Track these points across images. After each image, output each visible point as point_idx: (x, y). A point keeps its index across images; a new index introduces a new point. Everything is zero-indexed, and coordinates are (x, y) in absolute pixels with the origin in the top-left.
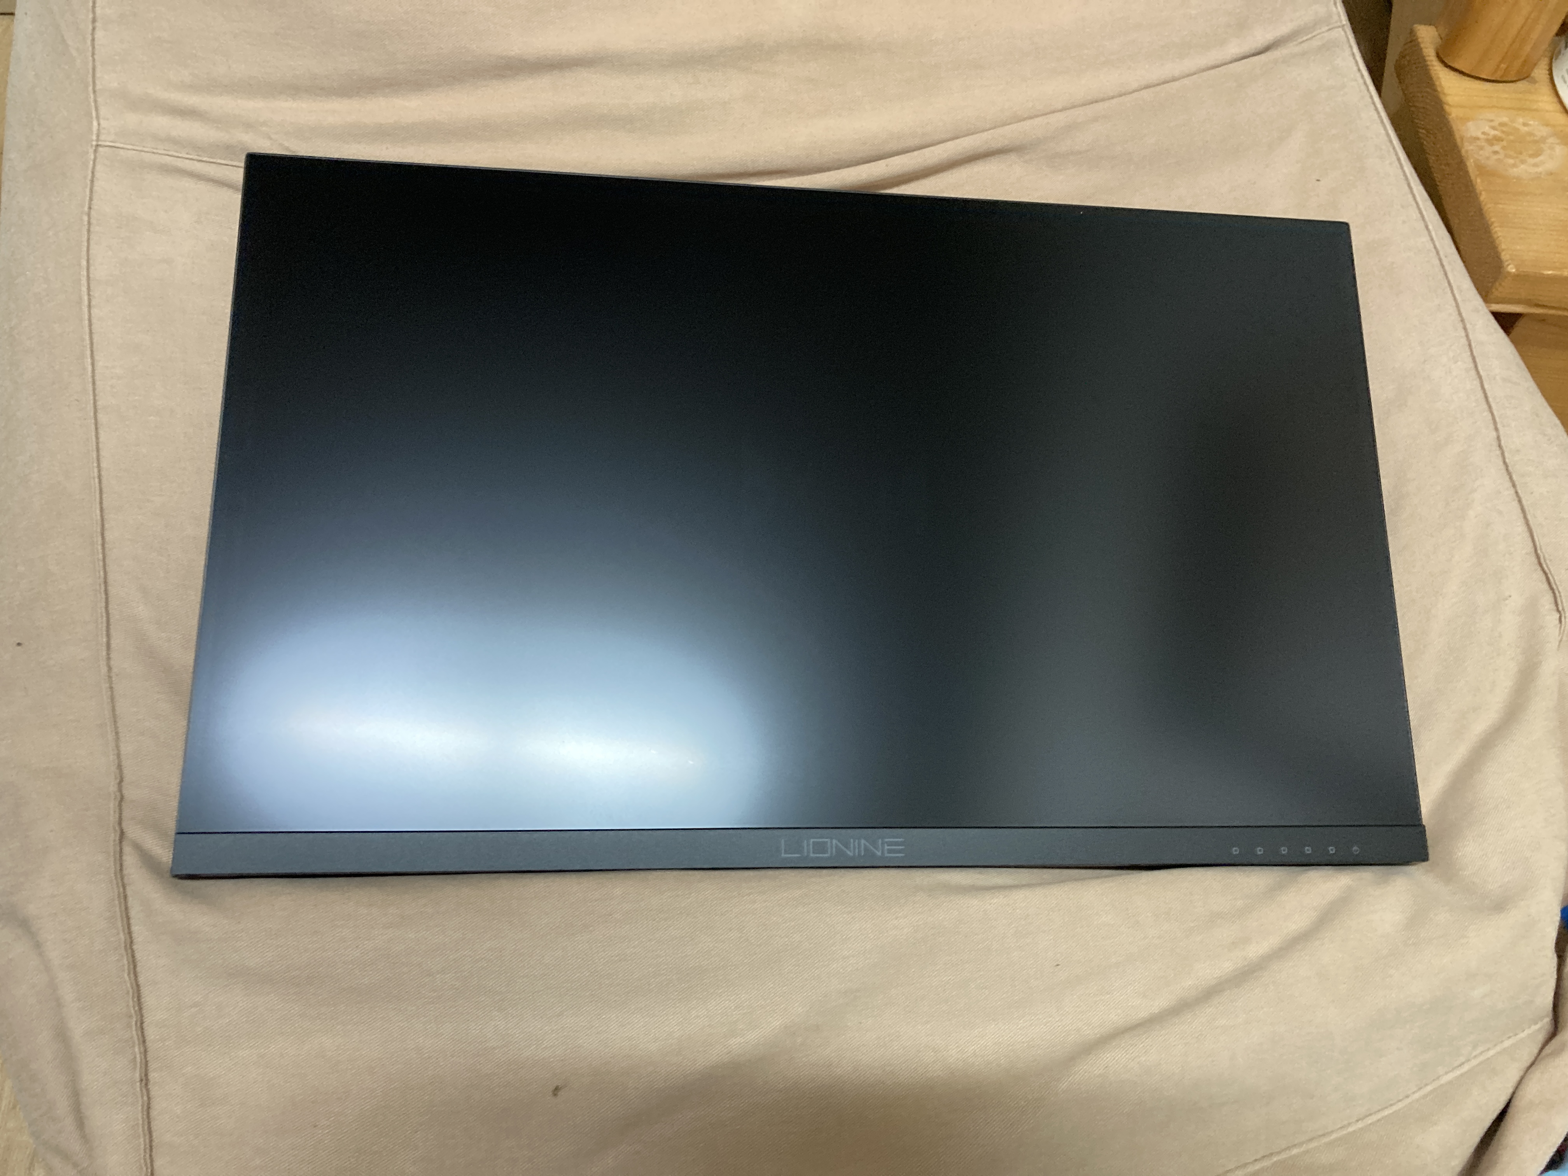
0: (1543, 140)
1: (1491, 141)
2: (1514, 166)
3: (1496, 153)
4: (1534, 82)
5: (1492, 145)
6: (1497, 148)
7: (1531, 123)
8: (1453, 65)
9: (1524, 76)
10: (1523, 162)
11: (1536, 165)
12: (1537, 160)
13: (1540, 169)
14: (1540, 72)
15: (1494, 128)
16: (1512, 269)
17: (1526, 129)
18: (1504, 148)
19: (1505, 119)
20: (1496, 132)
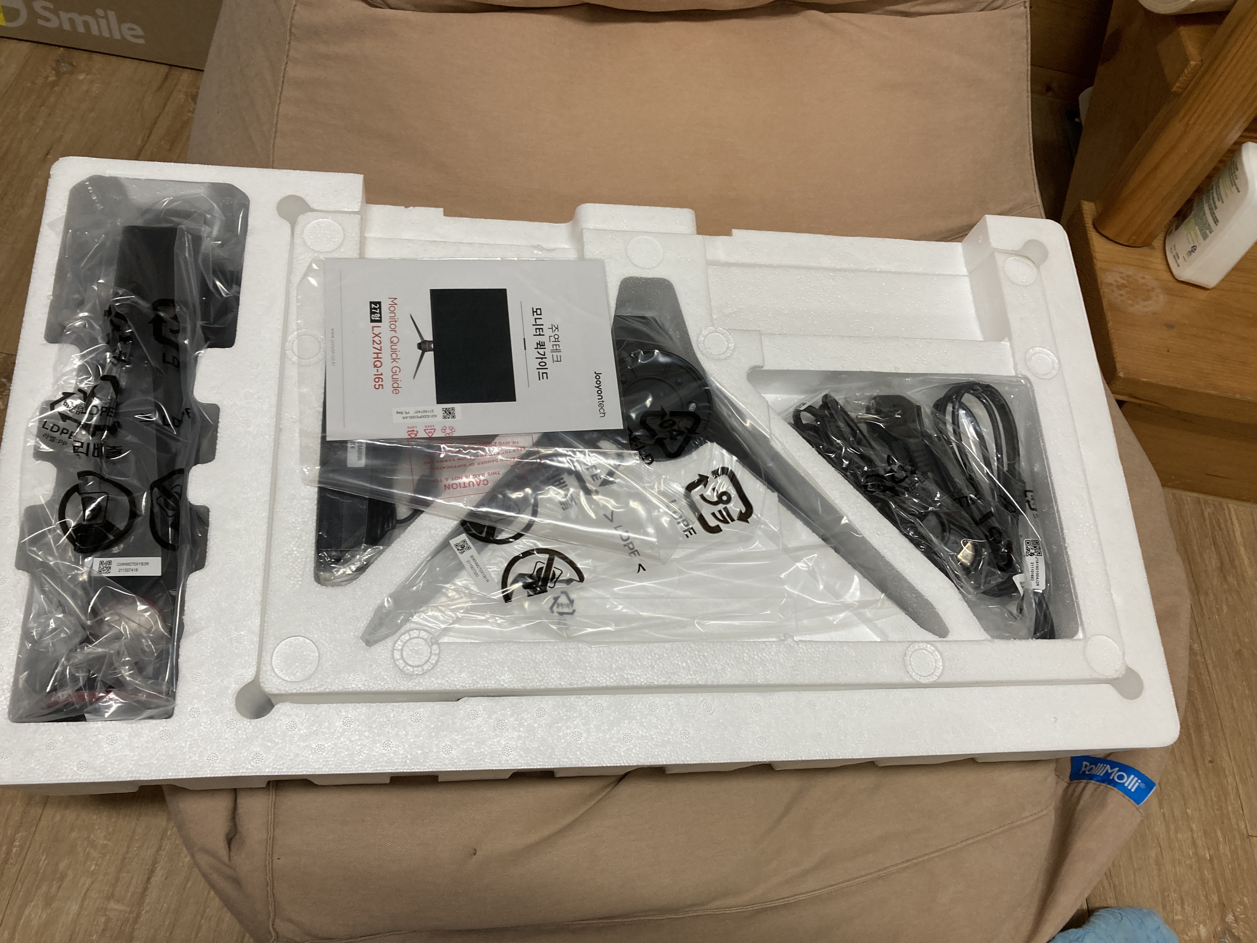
0: (1153, 289)
1: (1120, 287)
2: (1132, 305)
3: (1121, 295)
4: (1153, 248)
5: (1120, 290)
6: (1122, 292)
7: (1147, 277)
8: (1101, 232)
9: (1147, 244)
10: (1138, 303)
11: (1144, 307)
12: (1146, 303)
13: (1147, 309)
14: (1157, 243)
15: (1122, 278)
16: (1121, 375)
17: (1143, 281)
18: (1127, 293)
19: (1130, 273)
20: (1125, 282)
